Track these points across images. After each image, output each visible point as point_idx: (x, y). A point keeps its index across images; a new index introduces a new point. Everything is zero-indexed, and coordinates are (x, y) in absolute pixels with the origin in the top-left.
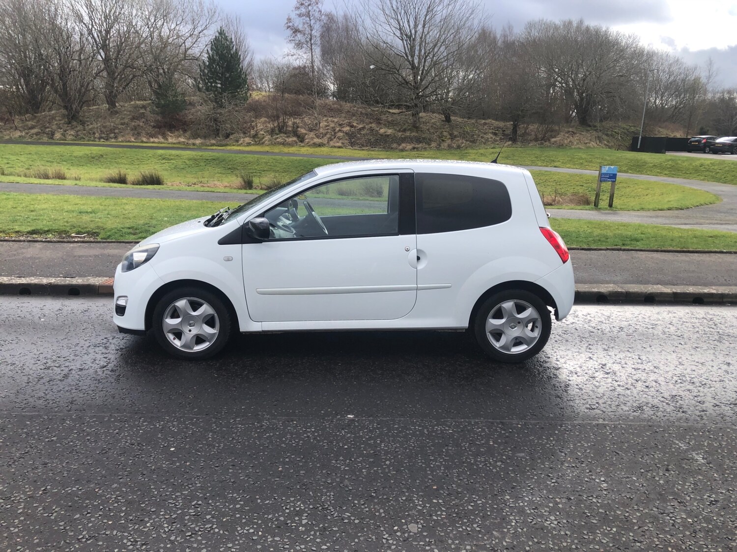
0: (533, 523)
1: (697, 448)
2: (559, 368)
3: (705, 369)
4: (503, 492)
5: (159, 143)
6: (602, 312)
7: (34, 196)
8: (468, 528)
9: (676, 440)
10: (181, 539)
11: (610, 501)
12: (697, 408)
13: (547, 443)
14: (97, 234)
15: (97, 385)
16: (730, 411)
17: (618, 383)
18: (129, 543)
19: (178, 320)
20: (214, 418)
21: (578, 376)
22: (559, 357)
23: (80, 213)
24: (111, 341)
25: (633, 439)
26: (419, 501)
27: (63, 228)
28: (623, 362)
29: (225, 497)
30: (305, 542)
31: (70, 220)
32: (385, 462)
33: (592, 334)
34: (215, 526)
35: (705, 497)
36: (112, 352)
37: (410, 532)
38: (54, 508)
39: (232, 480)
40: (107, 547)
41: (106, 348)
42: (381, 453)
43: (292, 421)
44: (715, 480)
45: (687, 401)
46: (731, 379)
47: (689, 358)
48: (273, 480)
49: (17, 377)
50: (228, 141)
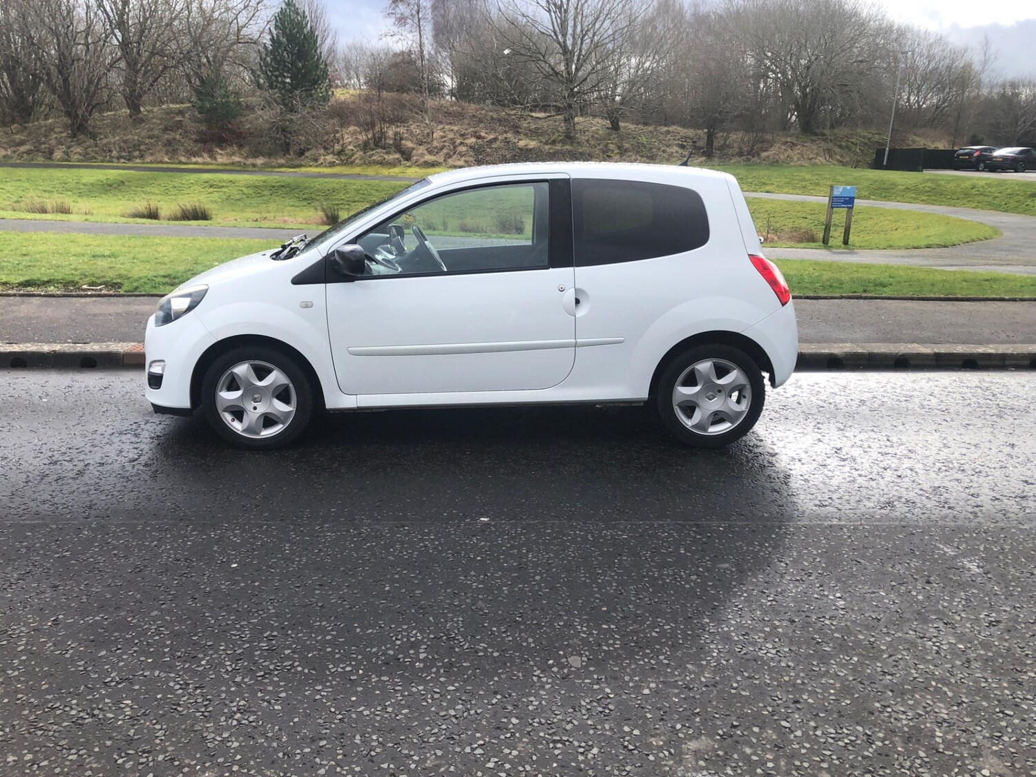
0: (743, 652)
1: (972, 552)
2: (776, 454)
3: (979, 452)
4: (699, 614)
5: (204, 164)
6: (835, 380)
7: (26, 236)
8: (652, 661)
9: (941, 543)
10: (250, 680)
11: (849, 623)
12: (969, 503)
13: (760, 550)
14: (119, 285)
15: (126, 484)
16: (1015, 506)
17: (859, 472)
18: (177, 687)
19: (238, 394)
20: (291, 524)
21: (803, 464)
22: (775, 440)
23: (94, 256)
24: (143, 426)
25: (880, 544)
26: (582, 626)
27: (70, 278)
28: (866, 445)
29: (311, 626)
30: (425, 682)
31: (80, 267)
32: (534, 577)
33: (821, 409)
34: (297, 664)
35: (982, 616)
36: (144, 440)
37: (571, 667)
38: (69, 643)
39: (320, 605)
40: (146, 692)
41: (136, 435)
42: (528, 566)
43: (403, 526)
44: (996, 594)
45: (956, 494)
46: (1017, 465)
47: (958, 438)
48: (377, 603)
49: (11, 475)
50: (302, 161)
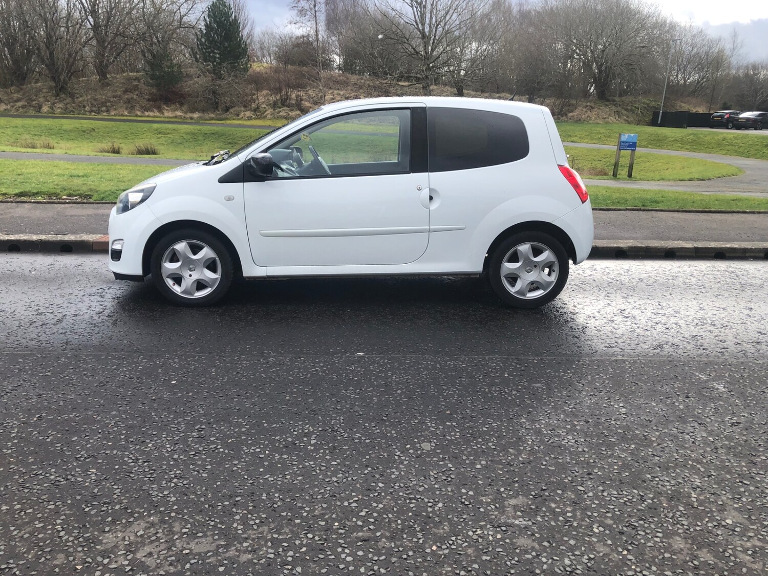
0: (550, 441)
1: (720, 378)
2: (577, 313)
3: (726, 313)
4: (519, 416)
5: (155, 117)
6: (621, 266)
7: (22, 162)
8: (483, 447)
9: (697, 372)
10: (184, 457)
11: (628, 423)
12: (718, 346)
13: (564, 376)
14: (90, 197)
15: (93, 328)
16: (752, 348)
17: (638, 325)
18: (131, 461)
19: (178, 265)
20: (217, 355)
21: (596, 320)
22: (576, 304)
23: (71, 176)
24: (106, 291)
25: (652, 372)
26: (432, 423)
27: (53, 191)
28: (643, 308)
29: (230, 422)
30: (315, 459)
31: (60, 183)
32: (396, 391)
33: (610, 284)
34: (219, 447)
35: (727, 419)
36: (107, 300)
37: (423, 450)
38: (50, 432)
39: (237, 408)
40: (107, 465)
41: (101, 297)
42: (392, 384)
43: (300, 358)
44: (737, 405)
45: (708, 340)
46: (754, 322)
47: (711, 304)
48: (280, 407)
49: (7, 322)
50: (228, 115)
